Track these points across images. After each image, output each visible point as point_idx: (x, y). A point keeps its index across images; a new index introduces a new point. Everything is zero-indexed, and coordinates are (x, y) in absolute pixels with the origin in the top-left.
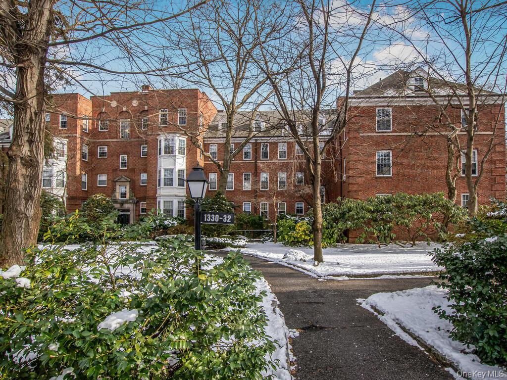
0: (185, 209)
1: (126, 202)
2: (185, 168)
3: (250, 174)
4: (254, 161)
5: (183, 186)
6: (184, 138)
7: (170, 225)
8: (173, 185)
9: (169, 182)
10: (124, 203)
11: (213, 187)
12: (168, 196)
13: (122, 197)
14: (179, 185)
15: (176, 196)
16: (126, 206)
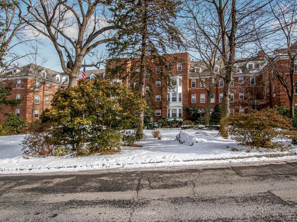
0: (182, 113)
2: (182, 92)
3: (213, 95)
4: (216, 88)
5: (181, 101)
6: (181, 78)
7: (180, 121)
8: (176, 101)
9: (174, 100)
11: (194, 101)
12: (174, 106)
14: (179, 101)
15: (178, 106)
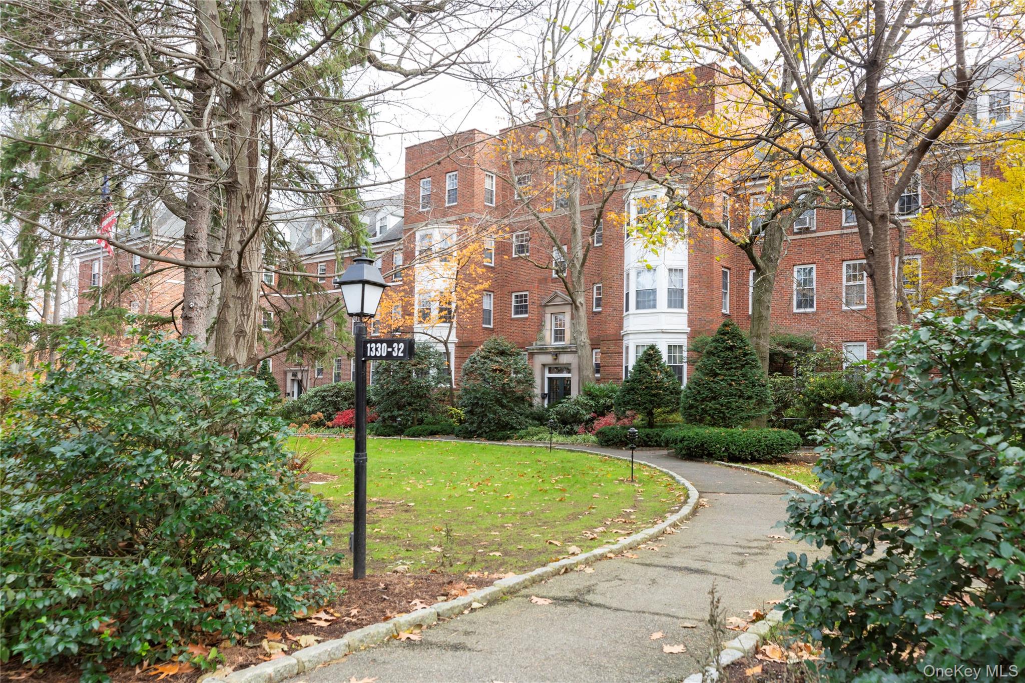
0: (685, 366)
1: (563, 350)
2: (686, 263)
5: (681, 306)
8: (654, 307)
10: (560, 353)
12: (645, 332)
13: (556, 340)
14: (670, 306)
15: (664, 331)
16: (564, 359)
